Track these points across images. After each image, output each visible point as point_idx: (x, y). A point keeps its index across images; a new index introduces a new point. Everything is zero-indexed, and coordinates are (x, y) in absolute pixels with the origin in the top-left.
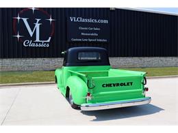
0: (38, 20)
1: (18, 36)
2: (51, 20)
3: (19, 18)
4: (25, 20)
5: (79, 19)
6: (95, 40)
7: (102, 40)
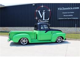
0: (44, 11)
1: (37, 18)
2: (49, 10)
3: (37, 11)
4: (39, 11)
5: (63, 9)
6: (71, 18)
7: (75, 18)
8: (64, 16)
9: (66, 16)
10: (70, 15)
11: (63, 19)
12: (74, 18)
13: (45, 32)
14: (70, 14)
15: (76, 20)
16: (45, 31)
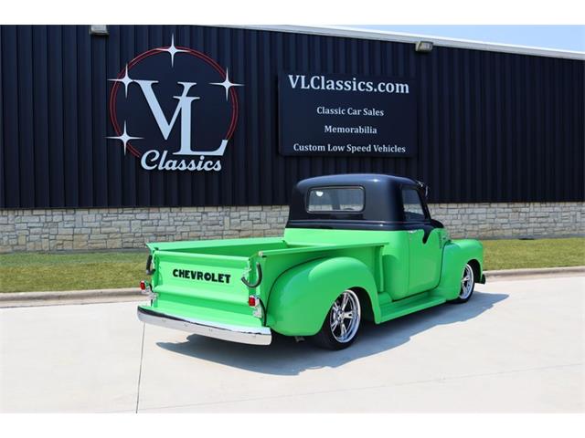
1: (125, 138)
4: (146, 86)
5: (318, 83)
6: (369, 149)
7: (390, 150)
8: (328, 129)
9: (341, 130)
10: (360, 130)
11: (321, 148)
12: (385, 149)
13: (425, 240)
14: (363, 121)
15: (396, 157)
16: (421, 233)
